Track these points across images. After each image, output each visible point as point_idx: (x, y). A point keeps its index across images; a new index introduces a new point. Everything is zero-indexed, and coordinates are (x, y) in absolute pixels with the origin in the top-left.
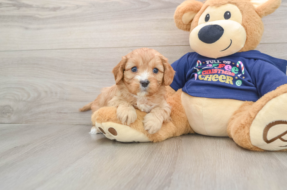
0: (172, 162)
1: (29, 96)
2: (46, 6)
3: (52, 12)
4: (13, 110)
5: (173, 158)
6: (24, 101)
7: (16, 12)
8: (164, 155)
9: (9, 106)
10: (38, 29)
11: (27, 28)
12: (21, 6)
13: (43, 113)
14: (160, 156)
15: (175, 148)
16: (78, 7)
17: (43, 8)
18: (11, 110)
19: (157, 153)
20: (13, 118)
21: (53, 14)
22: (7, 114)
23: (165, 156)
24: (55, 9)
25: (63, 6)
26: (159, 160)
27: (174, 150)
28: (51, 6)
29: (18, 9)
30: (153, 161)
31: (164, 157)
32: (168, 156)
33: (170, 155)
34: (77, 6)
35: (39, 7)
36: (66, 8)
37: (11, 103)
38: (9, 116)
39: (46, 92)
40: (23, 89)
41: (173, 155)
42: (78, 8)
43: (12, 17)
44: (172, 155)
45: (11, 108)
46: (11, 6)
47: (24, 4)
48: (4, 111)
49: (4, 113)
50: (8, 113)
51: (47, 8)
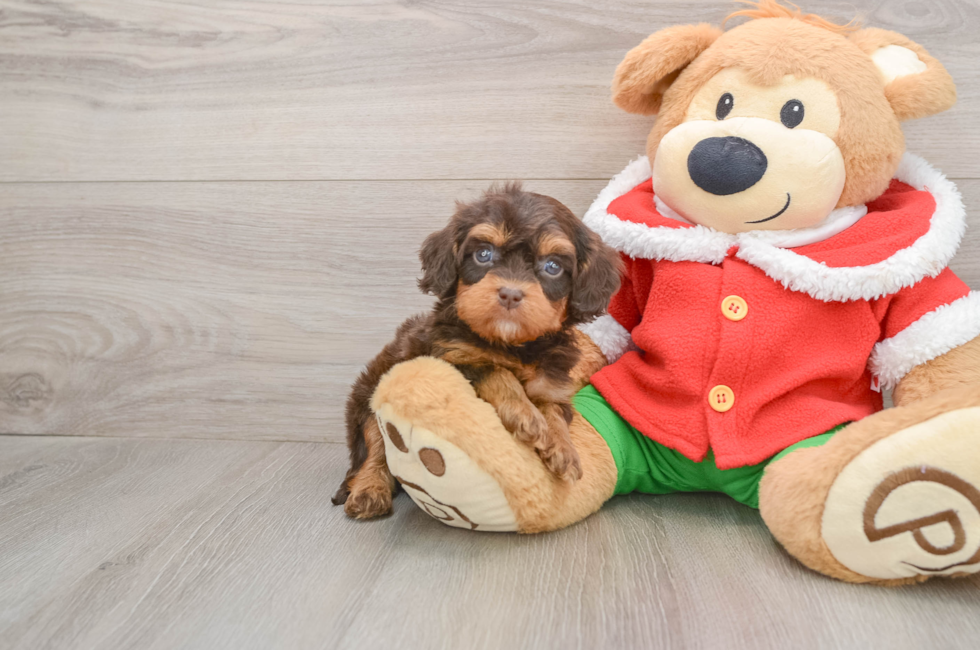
0: (668, 639)
1: (108, 341)
2: (165, 28)
3: (188, 51)
4: (51, 391)
5: (665, 620)
6: (92, 358)
7: (57, 46)
8: (629, 603)
9: (39, 377)
10: (139, 108)
11: (96, 105)
12: (75, 26)
13: (160, 400)
14: (619, 610)
15: (655, 565)
16: (282, 34)
17: (155, 34)
18: (44, 388)
19: (601, 593)
20: (54, 415)
21: (190, 55)
22: (31, 401)
23: (637, 610)
24: (198, 39)
25: (227, 28)
26: (622, 632)
27: (655, 574)
28: (184, 28)
29: (64, 35)
30: (605, 633)
31: (633, 617)
32: (644, 606)
33: (649, 603)
34: (279, 30)
35: (140, 30)
36: (237, 36)
37: (45, 366)
38: (38, 410)
39: (169, 329)
40: (87, 317)
41: (661, 605)
42: (282, 38)
43: (45, 61)
44: (658, 604)
45: (43, 382)
46: (38, 24)
47: (84, 16)
48: (18, 392)
49: (18, 398)
50: (34, 399)
51: (169, 35)
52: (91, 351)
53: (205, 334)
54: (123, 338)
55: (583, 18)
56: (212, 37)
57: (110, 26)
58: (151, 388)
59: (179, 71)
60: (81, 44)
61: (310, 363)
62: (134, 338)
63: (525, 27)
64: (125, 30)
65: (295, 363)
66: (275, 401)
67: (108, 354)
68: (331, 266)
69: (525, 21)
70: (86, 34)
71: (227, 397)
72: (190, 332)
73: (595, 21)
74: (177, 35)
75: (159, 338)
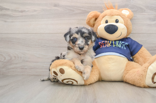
52: (2, 60)
53: (21, 58)
54: (8, 58)
55: (82, 9)
56: (24, 11)
57: (8, 9)
58: (12, 66)
59: (19, 16)
60: (4, 12)
61: (37, 62)
62: (9, 58)
63: (73, 10)
64: (11, 10)
65: (35, 62)
66: (32, 69)
67: (5, 61)
68: (42, 47)
69: (73, 9)
70: (4, 11)
71: (24, 68)
72: (18, 57)
73: (83, 9)
74: (19, 11)
75: (13, 58)
